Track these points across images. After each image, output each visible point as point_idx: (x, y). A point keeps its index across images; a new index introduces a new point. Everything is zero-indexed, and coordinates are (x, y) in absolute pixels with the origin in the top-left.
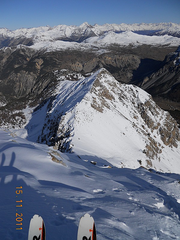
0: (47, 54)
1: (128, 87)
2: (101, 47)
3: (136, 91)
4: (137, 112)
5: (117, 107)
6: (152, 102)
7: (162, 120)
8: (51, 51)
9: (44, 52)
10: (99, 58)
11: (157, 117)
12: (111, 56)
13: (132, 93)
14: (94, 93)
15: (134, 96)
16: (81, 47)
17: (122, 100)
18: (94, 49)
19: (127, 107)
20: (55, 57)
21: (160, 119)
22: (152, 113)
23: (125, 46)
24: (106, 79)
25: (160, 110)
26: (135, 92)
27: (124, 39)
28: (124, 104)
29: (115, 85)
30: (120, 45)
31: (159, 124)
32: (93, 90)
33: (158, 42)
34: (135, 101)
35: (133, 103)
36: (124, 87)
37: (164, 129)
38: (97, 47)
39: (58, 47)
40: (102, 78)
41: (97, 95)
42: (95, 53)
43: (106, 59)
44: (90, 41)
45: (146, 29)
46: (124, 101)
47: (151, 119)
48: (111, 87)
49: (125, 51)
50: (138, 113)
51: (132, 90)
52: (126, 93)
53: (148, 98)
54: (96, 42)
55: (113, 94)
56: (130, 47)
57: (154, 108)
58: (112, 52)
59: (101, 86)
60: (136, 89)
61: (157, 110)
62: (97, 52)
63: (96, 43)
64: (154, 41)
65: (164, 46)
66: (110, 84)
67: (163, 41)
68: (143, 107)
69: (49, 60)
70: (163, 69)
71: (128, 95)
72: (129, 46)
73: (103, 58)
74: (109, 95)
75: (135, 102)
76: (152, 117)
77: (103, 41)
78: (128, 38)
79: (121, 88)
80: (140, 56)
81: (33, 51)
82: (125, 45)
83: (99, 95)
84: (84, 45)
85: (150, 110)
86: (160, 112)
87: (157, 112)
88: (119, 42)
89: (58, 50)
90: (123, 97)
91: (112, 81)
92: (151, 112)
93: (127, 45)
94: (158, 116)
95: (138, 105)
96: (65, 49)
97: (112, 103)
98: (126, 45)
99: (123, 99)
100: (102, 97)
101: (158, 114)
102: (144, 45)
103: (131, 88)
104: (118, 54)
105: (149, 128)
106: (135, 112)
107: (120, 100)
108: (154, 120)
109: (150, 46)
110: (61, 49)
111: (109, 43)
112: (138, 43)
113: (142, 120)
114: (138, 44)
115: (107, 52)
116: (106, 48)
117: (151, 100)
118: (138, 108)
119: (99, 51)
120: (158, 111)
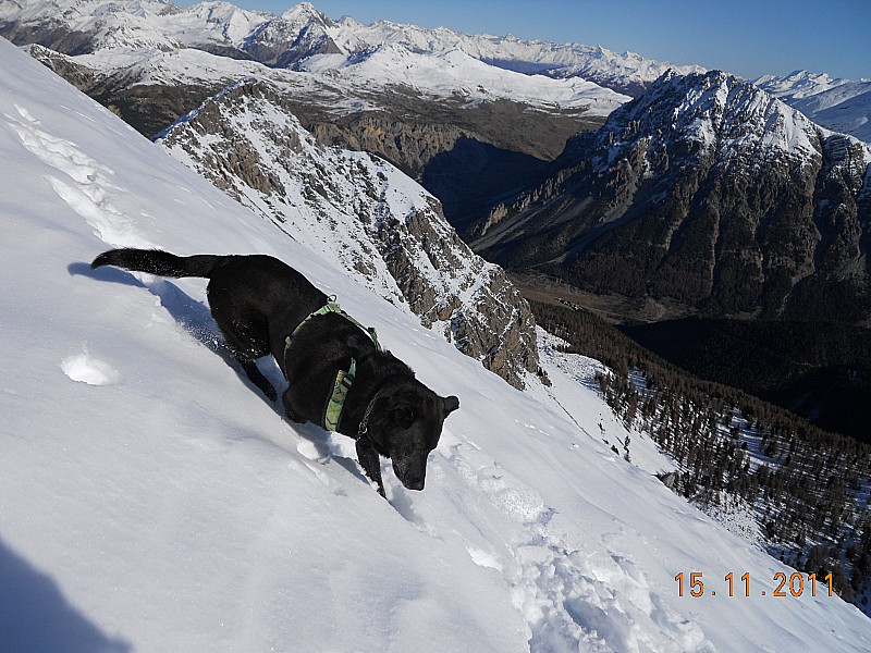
0: (140, 91)
1: (351, 160)
2: (352, 90)
3: (381, 176)
4: (375, 251)
5: (289, 222)
6: (436, 221)
7: (470, 290)
8: (158, 83)
9: (129, 83)
10: (340, 127)
11: (453, 276)
12: (384, 125)
13: (363, 184)
14: (185, 148)
15: (370, 192)
16: (276, 83)
17: (314, 199)
18: (326, 93)
19: (333, 229)
20: (172, 104)
21: (464, 287)
22: (433, 259)
23: (436, 97)
24: (259, 116)
25: (468, 254)
26: (376, 181)
27: (437, 73)
28: (323, 214)
29: (294, 143)
30: (420, 94)
31: (455, 301)
32: (178, 137)
33: (551, 99)
34: (371, 211)
35: (362, 218)
36: (335, 158)
37: (474, 320)
38: (334, 90)
39: (187, 73)
40: (243, 110)
41: (198, 159)
42: (327, 109)
43: (366, 131)
44: (313, 67)
45: (521, 59)
46: (325, 204)
47: (425, 280)
48: (277, 150)
49: (438, 115)
50: (378, 255)
51: (364, 171)
52: (336, 179)
53: (421, 205)
54: (335, 73)
55: (283, 176)
56: (455, 103)
57: (442, 244)
58: (390, 110)
59: (227, 132)
60: (380, 169)
61: (456, 252)
62: (334, 106)
63: (335, 75)
64: (537, 94)
65: (568, 111)
66: (273, 137)
67: (567, 96)
68: (398, 235)
69: (145, 114)
70: (555, 181)
71: (346, 188)
72: (451, 98)
73: (355, 128)
74: (255, 172)
75: (372, 217)
76: (432, 276)
77: (362, 73)
78: (449, 71)
79: (319, 160)
80: (488, 135)
81: (87, 76)
82: (439, 93)
83: (208, 161)
84: (289, 78)
85: (424, 247)
86: (466, 262)
87: (452, 258)
88: (415, 82)
89: (184, 81)
90: (320, 190)
91: (283, 128)
92: (430, 255)
93: (445, 95)
94: (457, 272)
95: (381, 226)
96: (214, 82)
97: (268, 202)
98: (442, 94)
99: (319, 197)
100: (221, 172)
101: (459, 266)
102: (504, 101)
103: (359, 165)
104: (410, 121)
105: (417, 313)
106: (367, 251)
107: (308, 198)
108: (439, 286)
109: (522, 105)
110: (199, 80)
111: (383, 82)
112: (482, 91)
113: (392, 282)
114: (481, 94)
115: (369, 109)
116: (369, 97)
117: (432, 213)
118: (380, 237)
119: (342, 104)
120: (460, 258)
